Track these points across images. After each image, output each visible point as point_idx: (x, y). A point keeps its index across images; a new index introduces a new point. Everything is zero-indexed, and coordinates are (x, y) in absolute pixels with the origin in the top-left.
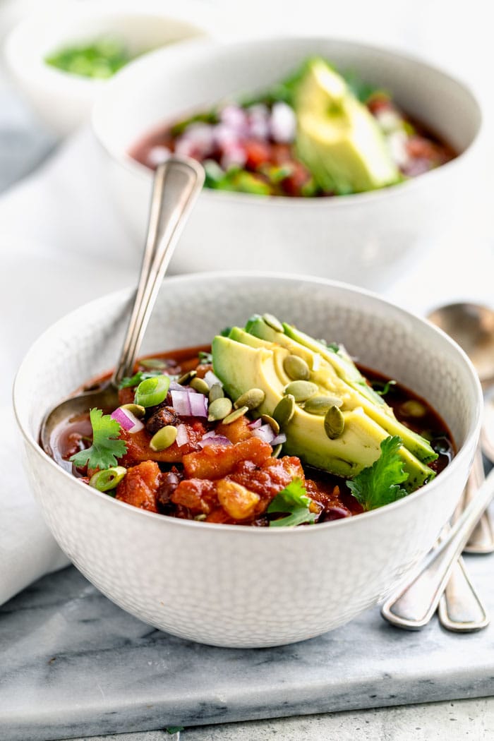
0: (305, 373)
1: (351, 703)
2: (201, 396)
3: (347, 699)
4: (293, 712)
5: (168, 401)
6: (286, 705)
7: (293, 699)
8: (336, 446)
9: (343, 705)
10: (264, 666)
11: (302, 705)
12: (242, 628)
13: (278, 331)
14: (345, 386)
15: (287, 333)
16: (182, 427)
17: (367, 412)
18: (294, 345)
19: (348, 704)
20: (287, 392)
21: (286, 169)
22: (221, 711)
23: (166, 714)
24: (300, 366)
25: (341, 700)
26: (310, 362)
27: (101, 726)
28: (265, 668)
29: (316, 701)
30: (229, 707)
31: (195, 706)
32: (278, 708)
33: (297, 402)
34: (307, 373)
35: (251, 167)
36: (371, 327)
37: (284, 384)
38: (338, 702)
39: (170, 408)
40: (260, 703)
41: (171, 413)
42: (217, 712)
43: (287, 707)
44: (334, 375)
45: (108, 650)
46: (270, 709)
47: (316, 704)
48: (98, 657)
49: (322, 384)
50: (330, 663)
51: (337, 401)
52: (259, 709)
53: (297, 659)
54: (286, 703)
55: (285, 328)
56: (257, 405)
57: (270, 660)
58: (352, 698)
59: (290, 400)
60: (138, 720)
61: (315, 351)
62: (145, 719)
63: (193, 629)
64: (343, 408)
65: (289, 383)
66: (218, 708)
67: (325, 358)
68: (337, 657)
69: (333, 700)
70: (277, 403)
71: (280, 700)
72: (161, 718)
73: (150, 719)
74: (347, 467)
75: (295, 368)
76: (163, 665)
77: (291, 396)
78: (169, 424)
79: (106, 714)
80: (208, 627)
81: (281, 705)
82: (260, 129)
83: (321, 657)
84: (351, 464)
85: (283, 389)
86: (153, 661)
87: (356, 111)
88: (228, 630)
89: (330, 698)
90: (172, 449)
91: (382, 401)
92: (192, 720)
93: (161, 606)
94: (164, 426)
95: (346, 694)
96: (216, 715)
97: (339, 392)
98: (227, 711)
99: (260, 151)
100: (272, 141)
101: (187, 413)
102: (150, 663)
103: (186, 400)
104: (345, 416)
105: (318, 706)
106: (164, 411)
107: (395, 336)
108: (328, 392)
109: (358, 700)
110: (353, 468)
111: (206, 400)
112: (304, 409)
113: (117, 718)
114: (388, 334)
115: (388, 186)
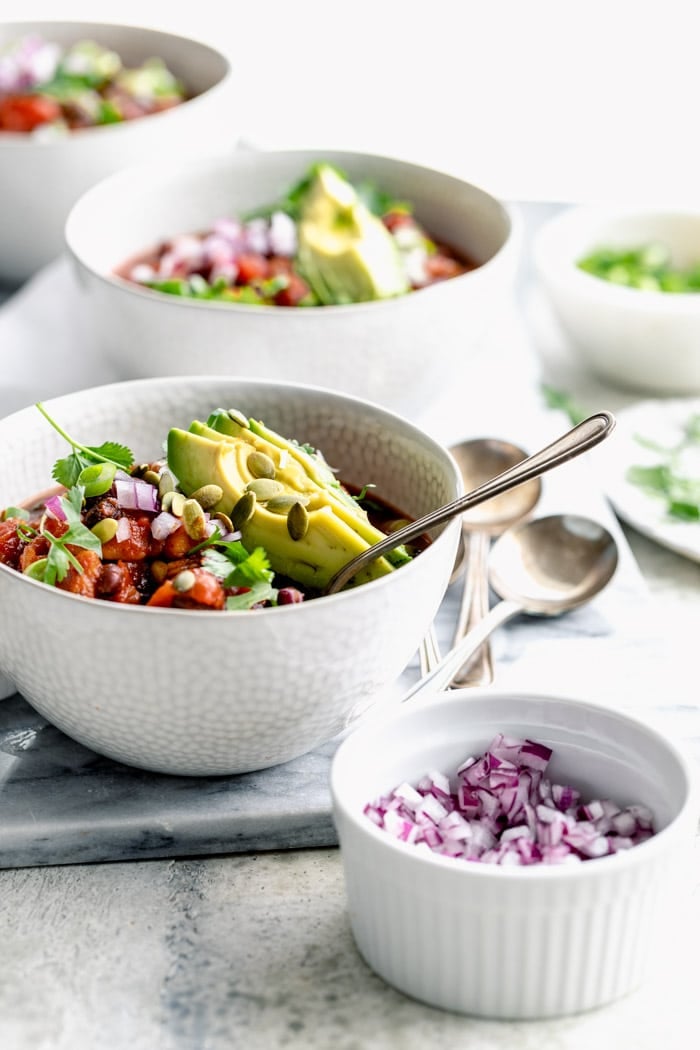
0: (270, 471)
1: (314, 838)
2: (150, 486)
3: (309, 833)
4: (249, 847)
5: (113, 492)
6: (240, 838)
7: (248, 831)
8: (300, 548)
9: (305, 840)
10: (218, 795)
11: (259, 838)
12: (186, 739)
13: (243, 426)
14: (314, 486)
15: (252, 428)
16: (124, 521)
17: (335, 512)
18: (259, 441)
19: (310, 839)
20: (249, 489)
21: (283, 280)
22: (167, 842)
23: (104, 844)
24: (264, 462)
25: (303, 834)
26: (277, 459)
27: (32, 854)
28: (217, 797)
29: (275, 834)
30: (176, 837)
31: (137, 835)
32: (231, 841)
33: (258, 501)
34: (273, 471)
35: (241, 281)
36: (356, 435)
37: (246, 481)
38: (299, 837)
39: (111, 499)
40: (211, 834)
41: (113, 505)
42: (162, 843)
43: (242, 840)
44: (304, 475)
45: (44, 778)
46: (222, 842)
47: (274, 838)
48: (33, 784)
49: (290, 483)
50: (292, 793)
51: (304, 501)
52: (210, 841)
53: (255, 789)
54: (240, 835)
55: (251, 424)
56: (213, 503)
57: (225, 789)
58: (315, 832)
59: (251, 497)
60: (72, 850)
61: (282, 447)
62: (81, 849)
63: (134, 742)
64: (310, 508)
65: (251, 480)
66: (163, 838)
67: (295, 457)
68: (300, 788)
69: (294, 834)
70: (237, 500)
71: (233, 832)
72: (99, 847)
73: (87, 848)
74: (310, 571)
75: (259, 465)
76: (105, 792)
77: (251, 493)
78: (109, 516)
79: (37, 840)
80: (150, 738)
81: (235, 837)
82: (258, 243)
83: (282, 788)
84: (315, 568)
85: (245, 486)
86: (94, 788)
87: (368, 223)
88: (171, 742)
89: (290, 831)
90: (112, 545)
91: (357, 505)
92: (134, 852)
93: (96, 713)
94: (102, 519)
95: (309, 827)
96: (161, 847)
97: (308, 491)
98: (173, 842)
99: (257, 265)
100: (270, 256)
101: (131, 506)
102: (90, 791)
103: (132, 491)
104: (310, 516)
105: (277, 840)
106: (105, 503)
107: (380, 443)
108: (295, 492)
109: (322, 835)
110: (317, 573)
111: (156, 491)
112: (267, 508)
113: (49, 846)
114: (373, 442)
115: (395, 296)
